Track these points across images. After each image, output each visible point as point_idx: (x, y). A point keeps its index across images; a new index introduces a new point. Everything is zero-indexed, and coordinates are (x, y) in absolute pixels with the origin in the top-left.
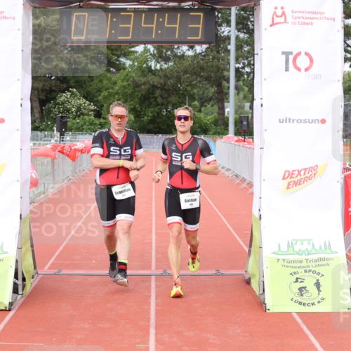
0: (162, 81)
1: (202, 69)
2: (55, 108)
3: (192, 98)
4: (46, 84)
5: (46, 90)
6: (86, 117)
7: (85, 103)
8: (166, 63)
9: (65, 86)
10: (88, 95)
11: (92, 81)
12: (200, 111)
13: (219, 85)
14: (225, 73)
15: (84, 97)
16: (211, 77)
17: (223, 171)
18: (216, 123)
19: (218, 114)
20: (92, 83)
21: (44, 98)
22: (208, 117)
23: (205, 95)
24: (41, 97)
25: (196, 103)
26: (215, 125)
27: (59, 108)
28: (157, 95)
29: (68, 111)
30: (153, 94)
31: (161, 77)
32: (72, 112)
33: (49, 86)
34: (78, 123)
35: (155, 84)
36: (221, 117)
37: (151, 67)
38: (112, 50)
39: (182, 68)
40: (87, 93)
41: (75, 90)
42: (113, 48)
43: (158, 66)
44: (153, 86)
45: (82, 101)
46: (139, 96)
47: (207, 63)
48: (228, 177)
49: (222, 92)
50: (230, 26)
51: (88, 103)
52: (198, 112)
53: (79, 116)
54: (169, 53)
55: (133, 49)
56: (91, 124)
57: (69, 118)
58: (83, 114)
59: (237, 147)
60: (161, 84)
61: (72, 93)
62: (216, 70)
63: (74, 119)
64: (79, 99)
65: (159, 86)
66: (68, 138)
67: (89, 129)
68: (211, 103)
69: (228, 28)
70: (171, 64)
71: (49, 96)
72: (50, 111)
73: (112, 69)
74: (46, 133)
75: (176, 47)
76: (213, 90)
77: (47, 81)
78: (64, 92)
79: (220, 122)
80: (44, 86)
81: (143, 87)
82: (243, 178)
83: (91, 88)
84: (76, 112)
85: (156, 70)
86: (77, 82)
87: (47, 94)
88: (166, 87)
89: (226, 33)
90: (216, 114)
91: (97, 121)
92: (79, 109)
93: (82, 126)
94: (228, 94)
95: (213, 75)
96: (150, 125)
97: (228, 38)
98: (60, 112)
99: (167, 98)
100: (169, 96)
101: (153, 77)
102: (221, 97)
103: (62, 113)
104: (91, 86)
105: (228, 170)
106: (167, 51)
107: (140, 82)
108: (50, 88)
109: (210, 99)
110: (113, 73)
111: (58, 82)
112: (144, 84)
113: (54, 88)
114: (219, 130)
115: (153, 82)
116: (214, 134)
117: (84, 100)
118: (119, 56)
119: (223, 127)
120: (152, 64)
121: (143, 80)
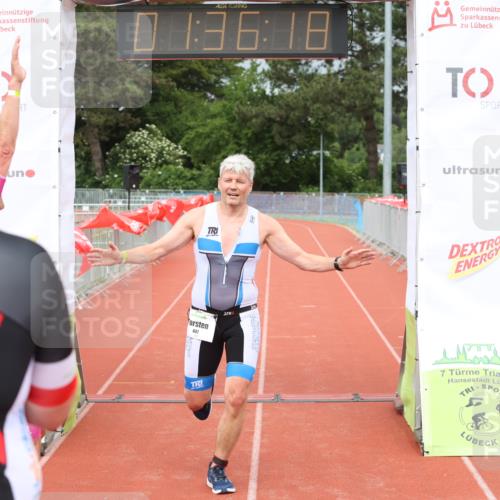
0: (283, 113)
1: (342, 94)
2: (124, 153)
3: (330, 137)
4: (110, 118)
5: (110, 127)
6: (171, 166)
7: (169, 146)
8: (289, 87)
9: (139, 120)
10: (173, 133)
11: (180, 112)
12: (341, 156)
13: (369, 118)
14: (377, 101)
15: (168, 137)
16: (355, 107)
17: (374, 246)
18: (364, 174)
19: (367, 160)
20: (179, 116)
21: (107, 139)
22: (355, 166)
23: (349, 133)
24: (103, 138)
25: (337, 145)
26: (363, 178)
27: (131, 154)
28: (274, 132)
29: (144, 158)
30: (269, 131)
31: (281, 107)
32: (151, 160)
33: (114, 121)
34: (159, 175)
35: (273, 116)
36: (372, 166)
37: (264, 92)
38: (210, 67)
39: (311, 94)
40: (171, 130)
41: (154, 126)
42: (210, 63)
43: (277, 91)
44: (270, 120)
45: (165, 142)
46: (249, 135)
47: (349, 85)
48: (381, 255)
49: (374, 128)
50: (383, 30)
51: (173, 145)
52: (338, 157)
53: (161, 165)
54: (292, 71)
55: (240, 65)
56: (179, 177)
57: (146, 168)
58: (166, 162)
59: (393, 211)
60: (281, 117)
61: (151, 131)
62: (363, 96)
63: (154, 169)
64: (161, 140)
65: (278, 119)
66: (143, 199)
67: (177, 184)
68: (356, 146)
69: (381, 34)
70: (297, 87)
71: (114, 135)
72: (116, 159)
73: (209, 95)
74: (111, 191)
75: (303, 62)
76: (359, 126)
77: (112, 114)
78: (136, 129)
79: (371, 173)
80: (107, 121)
81: (254, 120)
82: (403, 256)
83: (179, 123)
84: (157, 160)
85: (273, 96)
86: (157, 114)
87: (112, 132)
88: (289, 122)
89: (377, 41)
90: (364, 161)
91: (188, 173)
92: (160, 154)
93: (166, 180)
94: (382, 131)
95: (357, 102)
96: (266, 178)
97: (381, 47)
98: (132, 160)
99: (289, 137)
100: (294, 134)
101: (271, 106)
102: (373, 136)
103: (134, 161)
104: (178, 120)
105: (381, 244)
106: (288, 70)
107: (249, 114)
108: (118, 124)
109: (356, 139)
110: (213, 100)
111: (129, 115)
112: (256, 116)
113: (122, 125)
114: (370, 185)
115: (269, 114)
116: (363, 190)
117: (168, 142)
118: (219, 76)
119: (375, 180)
120: (267, 87)
121: (254, 110)
